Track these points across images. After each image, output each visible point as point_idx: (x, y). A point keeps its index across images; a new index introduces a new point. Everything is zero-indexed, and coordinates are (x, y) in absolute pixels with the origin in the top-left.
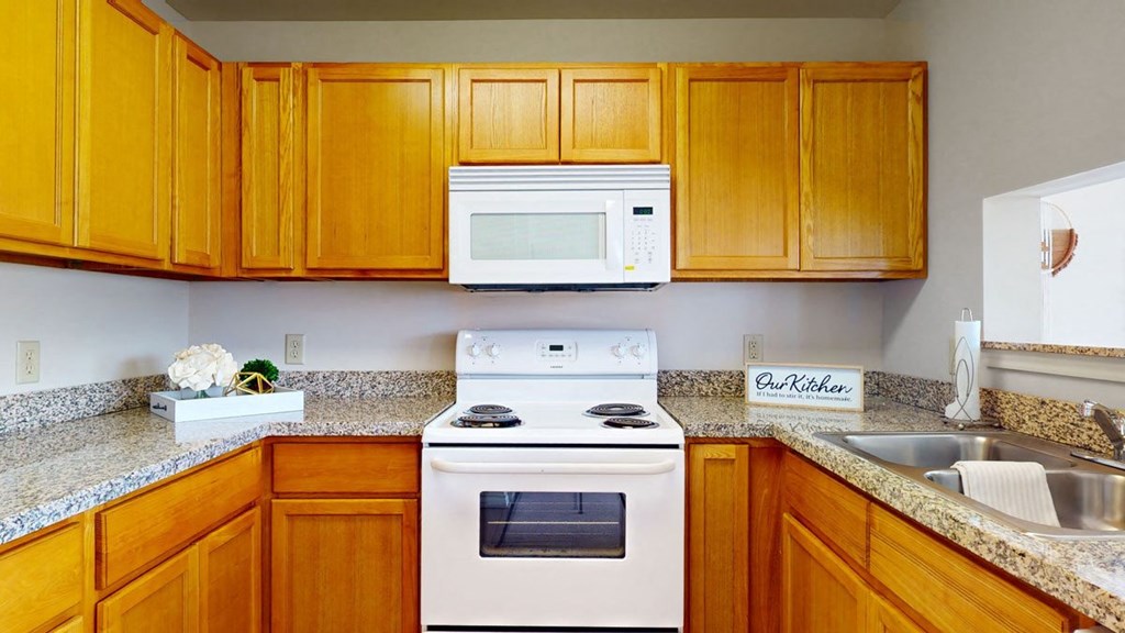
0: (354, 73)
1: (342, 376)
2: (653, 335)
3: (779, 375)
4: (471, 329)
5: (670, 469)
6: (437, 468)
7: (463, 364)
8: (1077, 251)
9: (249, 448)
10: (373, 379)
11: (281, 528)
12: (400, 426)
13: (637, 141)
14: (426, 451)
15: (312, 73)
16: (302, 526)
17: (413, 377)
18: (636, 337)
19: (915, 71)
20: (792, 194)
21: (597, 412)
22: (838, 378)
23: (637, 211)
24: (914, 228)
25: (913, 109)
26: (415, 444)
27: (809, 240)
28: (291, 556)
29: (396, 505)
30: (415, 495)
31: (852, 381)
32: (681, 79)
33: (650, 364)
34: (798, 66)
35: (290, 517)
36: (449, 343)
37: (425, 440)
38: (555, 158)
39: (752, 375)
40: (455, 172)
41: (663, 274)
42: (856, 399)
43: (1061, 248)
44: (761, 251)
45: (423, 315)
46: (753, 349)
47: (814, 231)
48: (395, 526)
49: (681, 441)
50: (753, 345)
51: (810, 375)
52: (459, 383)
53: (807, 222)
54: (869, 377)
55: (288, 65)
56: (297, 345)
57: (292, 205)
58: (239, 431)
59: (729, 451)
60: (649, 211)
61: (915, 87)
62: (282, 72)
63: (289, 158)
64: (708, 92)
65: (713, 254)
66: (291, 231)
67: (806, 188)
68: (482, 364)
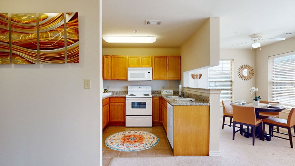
0: (116, 57)
1: (114, 91)
2: (151, 86)
3: (165, 91)
4: (130, 86)
5: (150, 100)
6: (127, 99)
7: (129, 90)
8: (202, 76)
9: (108, 98)
10: (118, 92)
11: (111, 106)
12: (123, 96)
13: (149, 65)
14: (126, 98)
15: (112, 57)
16: (113, 106)
17: (123, 91)
18: (149, 86)
19: (180, 57)
20: (166, 70)
21: (144, 95)
22: (171, 91)
23: (148, 73)
24: (180, 74)
25: (180, 61)
26: (125, 97)
27: (168, 76)
28: (112, 109)
29: (123, 104)
30: (125, 103)
31: (172, 91)
32: (153, 57)
33: (150, 90)
34: (167, 56)
35: (112, 105)
36: (127, 87)
37: (126, 97)
38: (139, 66)
39: (162, 91)
40: (128, 68)
41: (151, 80)
42: (172, 93)
43: (200, 76)
44: (162, 77)
45: (124, 84)
46: (163, 88)
47: (168, 75)
48: (123, 106)
49: (152, 97)
50: (163, 87)
51: (168, 91)
52: (128, 92)
53: (168, 74)
54: (174, 91)
55: (109, 56)
56: (108, 88)
57: (110, 72)
58: (105, 97)
59: (157, 98)
60: (150, 73)
61: (180, 59)
62: (109, 57)
63: (110, 67)
64: (156, 59)
65: (157, 77)
66: (110, 75)
67: (167, 70)
68: (131, 90)
